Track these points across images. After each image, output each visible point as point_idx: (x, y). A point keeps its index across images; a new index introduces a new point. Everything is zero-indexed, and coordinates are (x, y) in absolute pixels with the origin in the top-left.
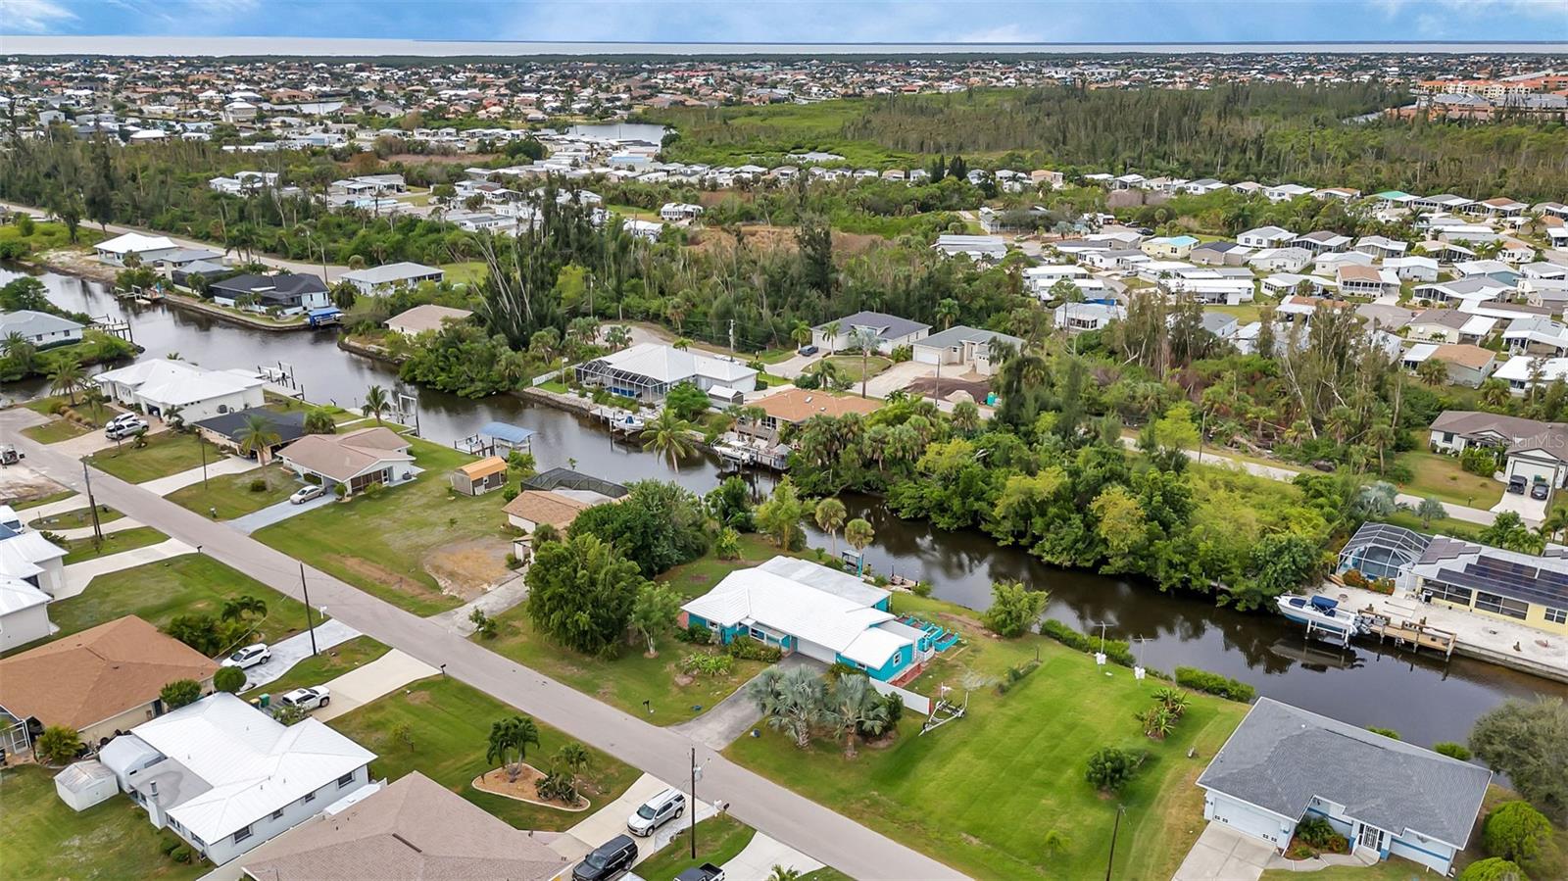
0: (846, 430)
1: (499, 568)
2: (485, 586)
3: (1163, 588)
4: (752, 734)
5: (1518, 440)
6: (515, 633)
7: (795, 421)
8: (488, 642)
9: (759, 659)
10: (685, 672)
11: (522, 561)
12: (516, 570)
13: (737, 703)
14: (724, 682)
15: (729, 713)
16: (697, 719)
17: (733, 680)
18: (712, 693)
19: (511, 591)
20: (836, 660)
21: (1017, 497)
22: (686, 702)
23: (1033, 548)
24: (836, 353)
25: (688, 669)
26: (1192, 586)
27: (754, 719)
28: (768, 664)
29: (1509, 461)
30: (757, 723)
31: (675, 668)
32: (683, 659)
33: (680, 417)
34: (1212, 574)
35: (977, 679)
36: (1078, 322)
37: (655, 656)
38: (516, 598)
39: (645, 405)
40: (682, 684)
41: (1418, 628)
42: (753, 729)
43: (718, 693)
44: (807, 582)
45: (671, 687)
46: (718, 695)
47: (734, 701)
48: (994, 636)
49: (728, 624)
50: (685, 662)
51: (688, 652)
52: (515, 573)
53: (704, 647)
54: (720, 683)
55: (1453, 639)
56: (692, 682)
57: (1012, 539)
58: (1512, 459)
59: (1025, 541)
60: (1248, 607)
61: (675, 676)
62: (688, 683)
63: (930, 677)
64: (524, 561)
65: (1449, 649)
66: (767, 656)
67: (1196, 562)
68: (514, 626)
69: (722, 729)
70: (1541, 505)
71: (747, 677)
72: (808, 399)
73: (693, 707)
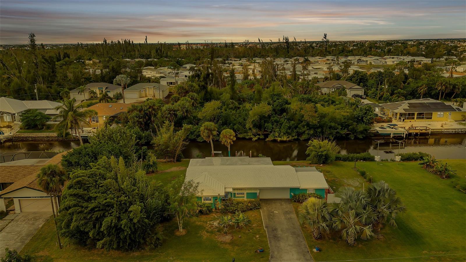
5: (345, 86)
7: (111, 115)
9: (251, 209)
10: (219, 233)
11: (5, 211)
12: (3, 219)
13: (278, 238)
14: (251, 229)
15: (282, 244)
16: (272, 258)
17: (254, 225)
18: (254, 238)
19: (13, 233)
20: (290, 194)
21: (256, 117)
22: (247, 251)
23: (268, 138)
24: (86, 100)
25: (219, 231)
26: (338, 135)
27: (301, 242)
28: (257, 210)
29: (348, 91)
30: (308, 243)
31: (208, 234)
32: (207, 226)
33: (33, 128)
34: (343, 128)
35: (353, 181)
36: (171, 83)
37: (185, 232)
38: (24, 236)
39: (4, 127)
40: (228, 241)
41: (415, 128)
42: (311, 247)
43: (258, 236)
44: (227, 164)
45: (222, 246)
46: (259, 237)
47: (276, 237)
48: (321, 165)
49: (223, 194)
50: (210, 227)
51: (203, 222)
52: (5, 221)
53: (209, 216)
54: (249, 231)
55: (427, 128)
56: (232, 237)
57: (258, 136)
58: (349, 90)
59: (262, 137)
60: (362, 136)
61: (216, 239)
62: (232, 238)
63: (335, 188)
64: (6, 210)
65: (430, 131)
66: (255, 205)
67: (337, 125)
68: (41, 256)
69: (295, 256)
70: (366, 100)
71: (259, 221)
72: (110, 106)
73: (256, 252)
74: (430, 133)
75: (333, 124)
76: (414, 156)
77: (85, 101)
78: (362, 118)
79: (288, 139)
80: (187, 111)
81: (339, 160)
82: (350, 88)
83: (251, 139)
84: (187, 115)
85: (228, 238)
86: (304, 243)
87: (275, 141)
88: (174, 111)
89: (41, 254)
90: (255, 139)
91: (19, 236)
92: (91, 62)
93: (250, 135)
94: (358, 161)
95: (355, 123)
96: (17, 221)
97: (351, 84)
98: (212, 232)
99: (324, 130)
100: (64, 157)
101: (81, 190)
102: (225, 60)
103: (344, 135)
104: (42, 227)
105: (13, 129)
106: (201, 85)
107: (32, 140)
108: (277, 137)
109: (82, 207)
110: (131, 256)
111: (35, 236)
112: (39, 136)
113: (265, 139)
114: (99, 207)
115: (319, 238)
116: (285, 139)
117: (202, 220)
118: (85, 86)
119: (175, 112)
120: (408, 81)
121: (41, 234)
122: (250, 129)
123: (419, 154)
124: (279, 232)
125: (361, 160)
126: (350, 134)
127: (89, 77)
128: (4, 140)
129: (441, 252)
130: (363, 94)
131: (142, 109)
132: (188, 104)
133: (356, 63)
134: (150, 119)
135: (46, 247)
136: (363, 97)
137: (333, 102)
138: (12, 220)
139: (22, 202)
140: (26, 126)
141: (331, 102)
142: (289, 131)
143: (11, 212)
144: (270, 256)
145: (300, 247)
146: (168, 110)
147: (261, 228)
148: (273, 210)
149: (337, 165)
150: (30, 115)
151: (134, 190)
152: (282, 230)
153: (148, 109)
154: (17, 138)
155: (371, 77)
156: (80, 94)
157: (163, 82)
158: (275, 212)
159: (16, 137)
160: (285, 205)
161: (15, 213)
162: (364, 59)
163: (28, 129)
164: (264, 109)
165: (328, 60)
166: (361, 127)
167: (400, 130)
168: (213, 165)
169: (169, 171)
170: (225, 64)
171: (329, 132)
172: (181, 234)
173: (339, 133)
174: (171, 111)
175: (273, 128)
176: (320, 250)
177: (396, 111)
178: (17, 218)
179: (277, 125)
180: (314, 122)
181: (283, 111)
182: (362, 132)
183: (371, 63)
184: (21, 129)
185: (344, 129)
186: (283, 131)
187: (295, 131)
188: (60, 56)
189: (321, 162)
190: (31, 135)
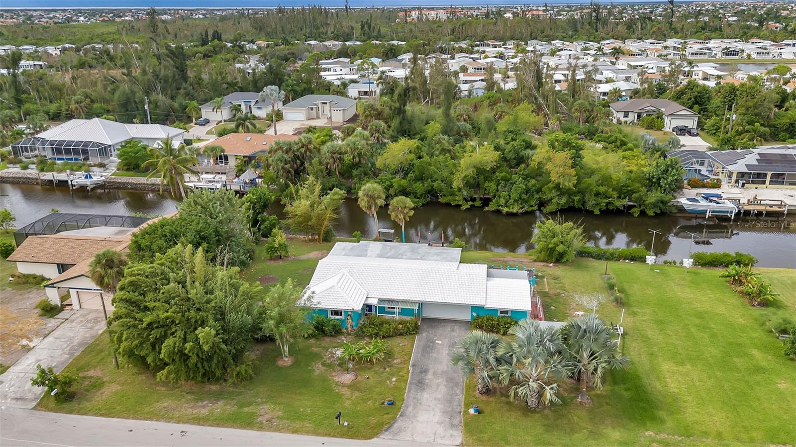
0: (303, 150)
1: (33, 320)
2: (24, 342)
3: (597, 212)
4: (472, 411)
5: (663, 110)
6: (98, 385)
7: (247, 154)
8: (65, 405)
9: (401, 334)
10: (339, 368)
11: (60, 305)
12: (56, 317)
13: (424, 384)
14: (389, 367)
15: (426, 397)
16: (401, 416)
17: (395, 361)
18: (388, 382)
19: (63, 340)
20: (472, 315)
21: (470, 170)
22: (370, 400)
23: (487, 206)
24: (225, 121)
25: (340, 365)
26: (611, 207)
27: (457, 395)
28: (412, 336)
29: (667, 120)
30: (465, 399)
31: (324, 368)
32: (325, 356)
33: (134, 169)
34: (623, 196)
35: (588, 299)
36: (366, 93)
37: (292, 362)
38: (75, 346)
39: (95, 166)
40: (348, 382)
41: (759, 202)
42: (467, 405)
43: (394, 379)
44: (387, 256)
45: (338, 389)
46: (396, 381)
47: (419, 383)
48: (551, 265)
49: (358, 307)
50: (329, 358)
51: (324, 348)
52: (57, 320)
53: (335, 338)
54: (385, 369)
55: (783, 204)
56: (357, 376)
57: (470, 203)
58: (669, 118)
59: (478, 203)
60: (655, 213)
61: (332, 376)
62: (354, 378)
63: (553, 308)
64: (62, 305)
65: (785, 210)
66: (408, 328)
67: (611, 190)
68: (91, 377)
69: (438, 417)
70: (698, 138)
71: (406, 355)
72: (248, 139)
73: (383, 403)
74: (786, 212)
75: (602, 189)
76: (723, 260)
77: (223, 123)
78: (659, 179)
79: (521, 211)
80: (360, 155)
81: (588, 257)
82: (671, 115)
83: (459, 206)
84: (360, 160)
85: (348, 378)
86: (461, 397)
87: (498, 212)
88: (340, 154)
89: (91, 373)
90: (464, 207)
91: (69, 345)
92: (255, 47)
93: (458, 199)
94: (621, 260)
95: (644, 189)
96: (72, 321)
97: (675, 106)
98: (330, 366)
99: (586, 199)
100: (134, 235)
101: (136, 294)
102: (472, 47)
103: (622, 208)
104: (102, 334)
105: (107, 169)
106: (393, 108)
107: (131, 189)
108: (502, 206)
109: (136, 319)
110: (207, 389)
111: (88, 347)
112: (140, 182)
113: (483, 207)
114: (159, 322)
115: (484, 393)
116: (515, 211)
117: (323, 345)
118: (222, 99)
119: (342, 156)
120: (787, 104)
121: (98, 345)
122: (460, 190)
123: (734, 255)
124: (430, 376)
125: (625, 259)
126: (635, 206)
127: (234, 81)
128: (92, 186)
129: (676, 437)
130: (695, 127)
131: (290, 149)
132: (364, 142)
133: (719, 55)
134: (302, 164)
135: (100, 364)
136: (692, 131)
137: (623, 144)
138: (67, 319)
139: (81, 296)
140: (125, 166)
141: (618, 143)
142: (524, 196)
143: (68, 308)
144: (399, 414)
145: (450, 403)
146: (331, 153)
147: (405, 366)
148: (436, 338)
149: (579, 267)
150: (129, 150)
151: (208, 302)
152: (435, 374)
153: (299, 148)
154: (112, 184)
155: (719, 92)
156: (215, 110)
157: (353, 91)
158: (437, 342)
159: (111, 182)
160: (458, 331)
161: (72, 309)
162: (739, 45)
163: (128, 170)
164: (485, 156)
165: (666, 47)
166: (653, 196)
167: (729, 205)
168: (366, 255)
169: (304, 257)
170: (472, 53)
171: (594, 202)
172: (285, 364)
173: (613, 204)
174: (335, 154)
175: (497, 190)
176: (479, 412)
177: (731, 168)
178: (73, 317)
179: (506, 185)
180: (566, 184)
181: (521, 160)
182: (654, 205)
183: (749, 56)
184: (118, 169)
185: (625, 198)
186: (514, 196)
187: (536, 196)
188: (207, 35)
189: (554, 260)
190: (130, 181)
